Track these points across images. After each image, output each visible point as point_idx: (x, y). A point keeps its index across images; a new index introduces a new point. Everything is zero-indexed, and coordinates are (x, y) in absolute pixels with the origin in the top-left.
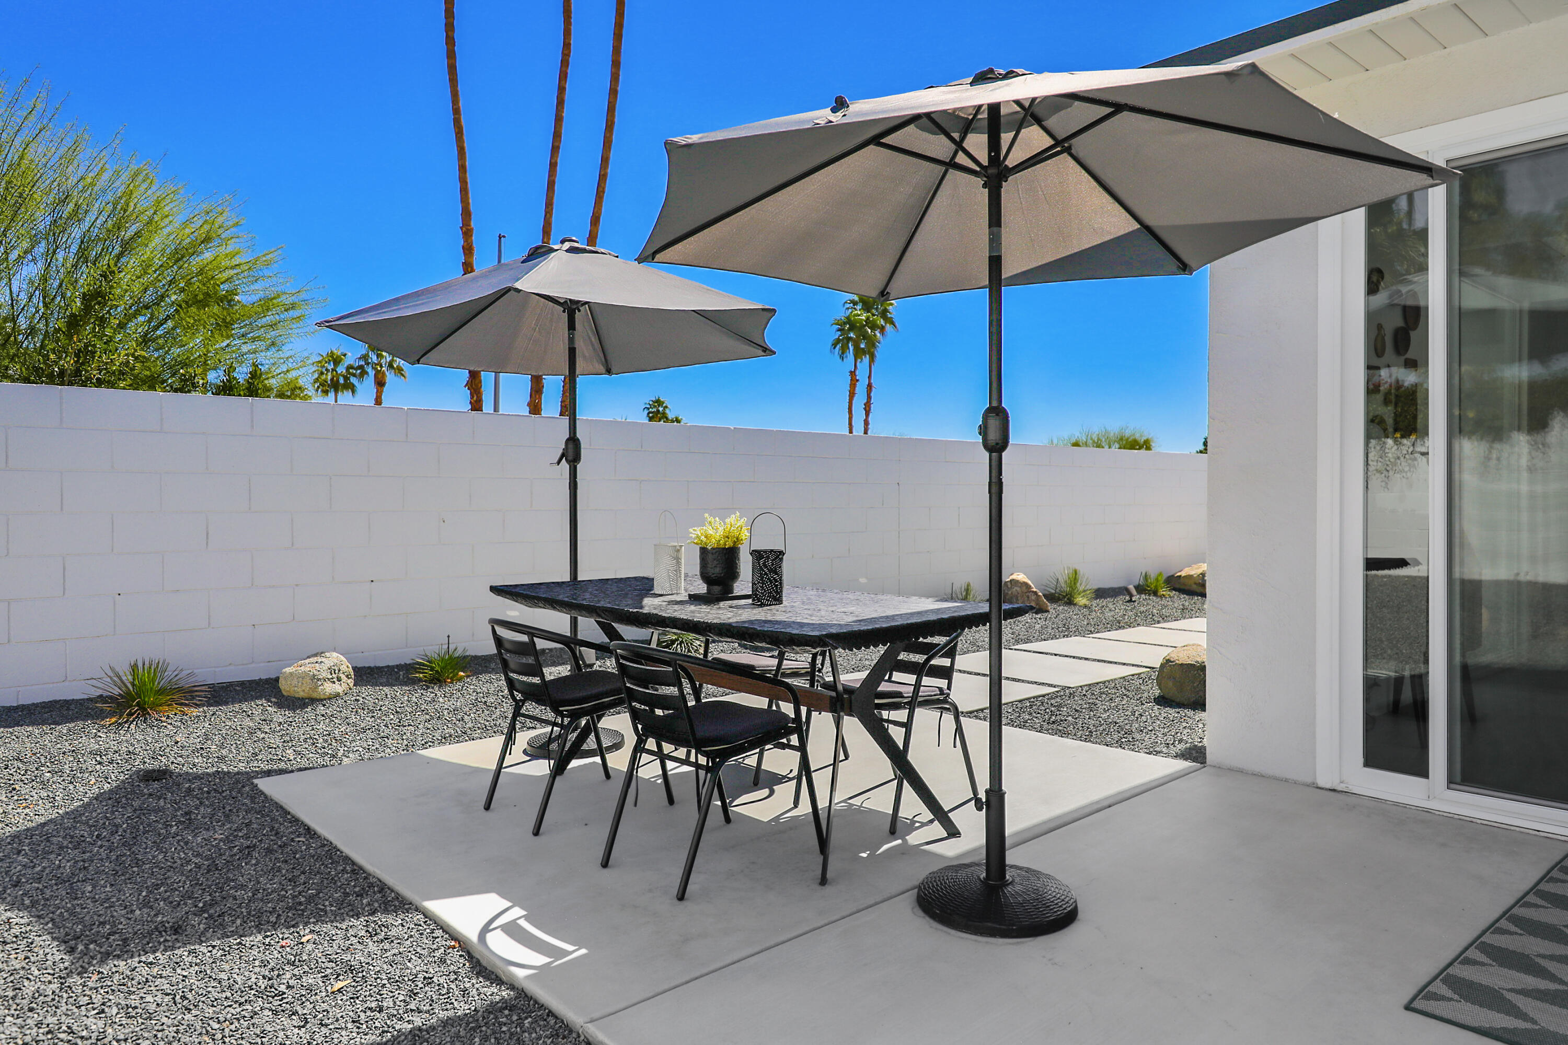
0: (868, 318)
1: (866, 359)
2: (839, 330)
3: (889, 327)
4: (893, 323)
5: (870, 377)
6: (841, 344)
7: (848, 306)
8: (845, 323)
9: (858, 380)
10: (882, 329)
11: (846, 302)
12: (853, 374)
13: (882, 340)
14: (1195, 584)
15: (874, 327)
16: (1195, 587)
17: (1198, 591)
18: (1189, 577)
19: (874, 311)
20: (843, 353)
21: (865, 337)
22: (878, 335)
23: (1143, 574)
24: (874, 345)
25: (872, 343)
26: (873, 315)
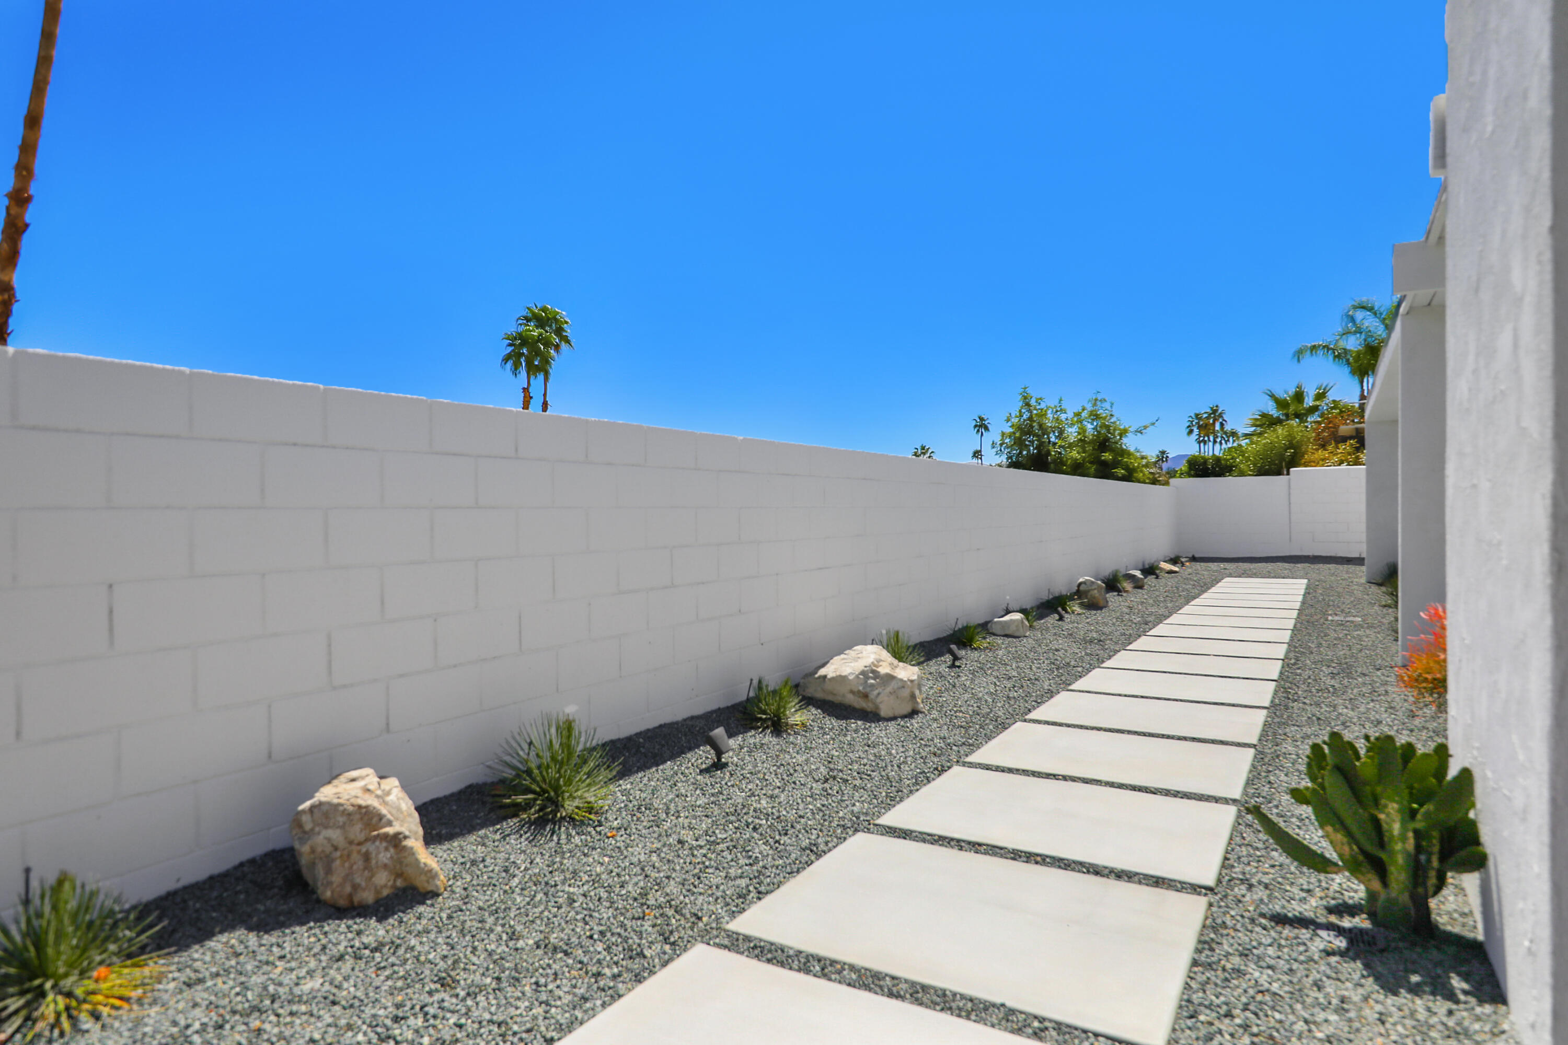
0: (541, 334)
1: (541, 377)
2: (510, 345)
3: (564, 346)
4: (568, 341)
5: (545, 395)
6: (513, 358)
7: (520, 322)
8: (515, 338)
9: (531, 398)
10: (557, 347)
11: (519, 319)
12: (526, 390)
13: (556, 358)
14: (852, 692)
15: (547, 344)
16: (851, 699)
17: (857, 705)
18: (842, 679)
19: (548, 328)
20: (516, 369)
21: (538, 353)
22: (552, 351)
23: (755, 682)
24: (547, 362)
25: (546, 361)
26: (547, 332)
